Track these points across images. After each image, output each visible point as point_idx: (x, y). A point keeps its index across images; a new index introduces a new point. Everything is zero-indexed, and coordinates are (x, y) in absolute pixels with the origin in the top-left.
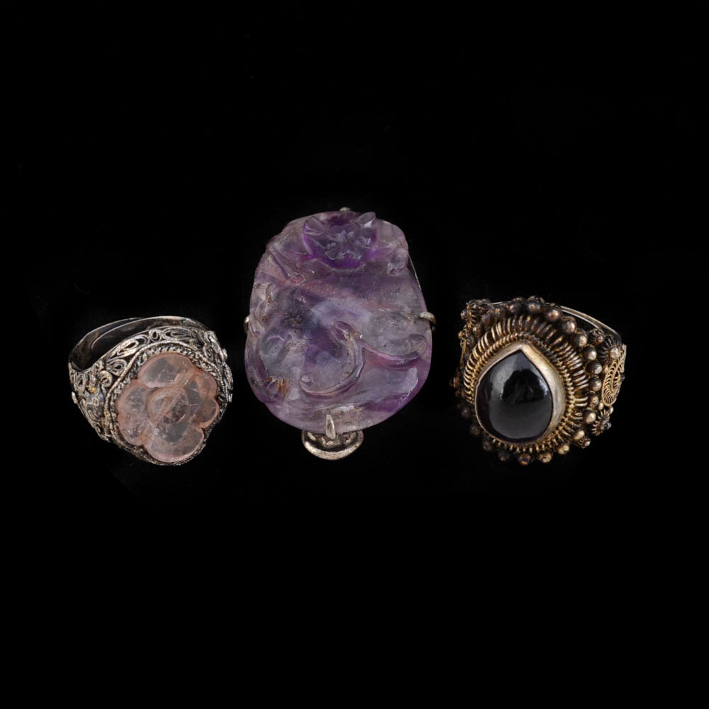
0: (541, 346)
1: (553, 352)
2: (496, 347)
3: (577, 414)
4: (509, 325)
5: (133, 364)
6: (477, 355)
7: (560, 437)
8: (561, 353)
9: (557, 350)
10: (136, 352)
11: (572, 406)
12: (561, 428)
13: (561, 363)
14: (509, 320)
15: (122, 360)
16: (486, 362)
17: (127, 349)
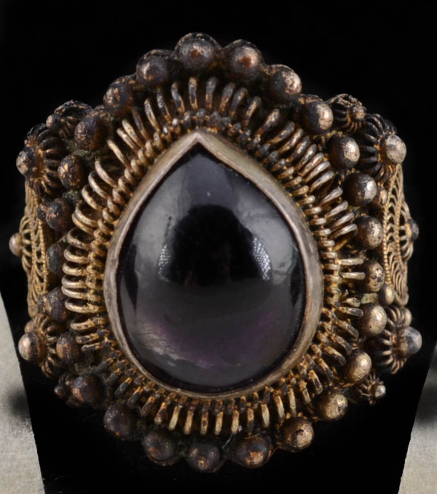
0: (238, 134)
1: (267, 147)
2: (133, 174)
3: (349, 300)
4: (149, 111)
6: (87, 221)
7: (325, 366)
8: (287, 147)
9: (277, 140)
11: (335, 278)
12: (324, 338)
13: (291, 171)
14: (147, 103)
16: (115, 223)
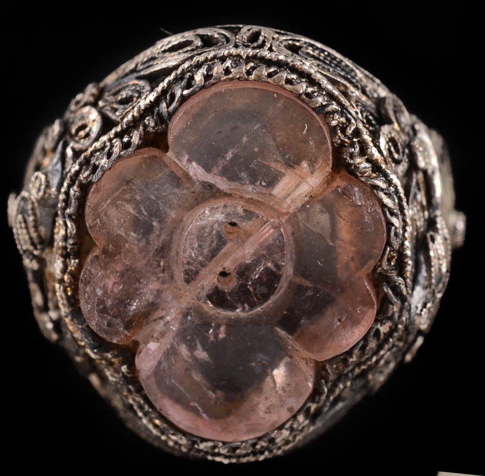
5: (164, 92)
10: (183, 62)
15: (142, 83)
17: (167, 54)
